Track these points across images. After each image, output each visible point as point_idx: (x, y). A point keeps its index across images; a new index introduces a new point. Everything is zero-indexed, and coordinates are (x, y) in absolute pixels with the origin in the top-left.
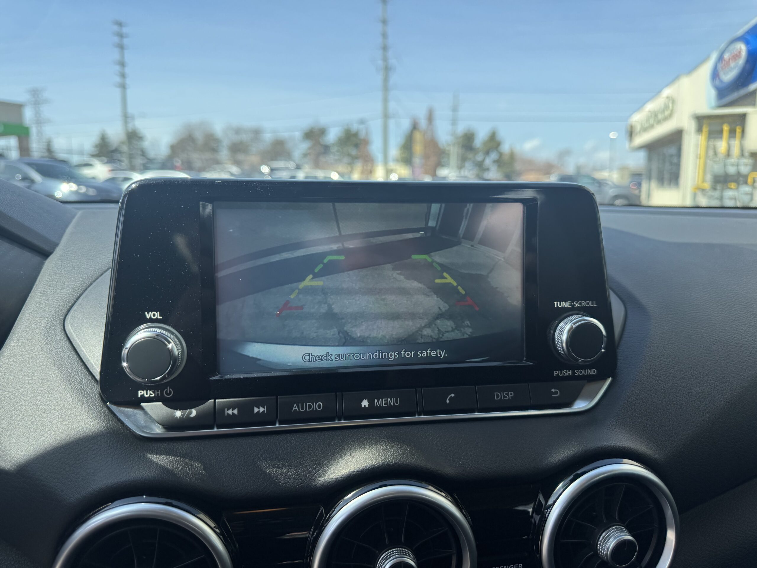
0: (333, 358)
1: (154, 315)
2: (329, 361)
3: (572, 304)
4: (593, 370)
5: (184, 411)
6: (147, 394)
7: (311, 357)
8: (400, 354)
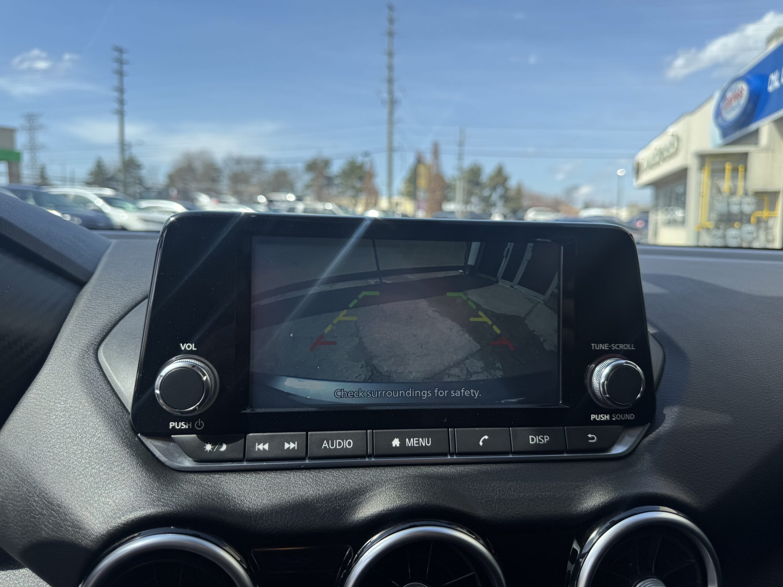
0: (365, 394)
1: (189, 347)
2: (361, 397)
3: (610, 346)
4: (631, 414)
5: (214, 445)
6: (178, 426)
7: (343, 393)
8: (433, 393)
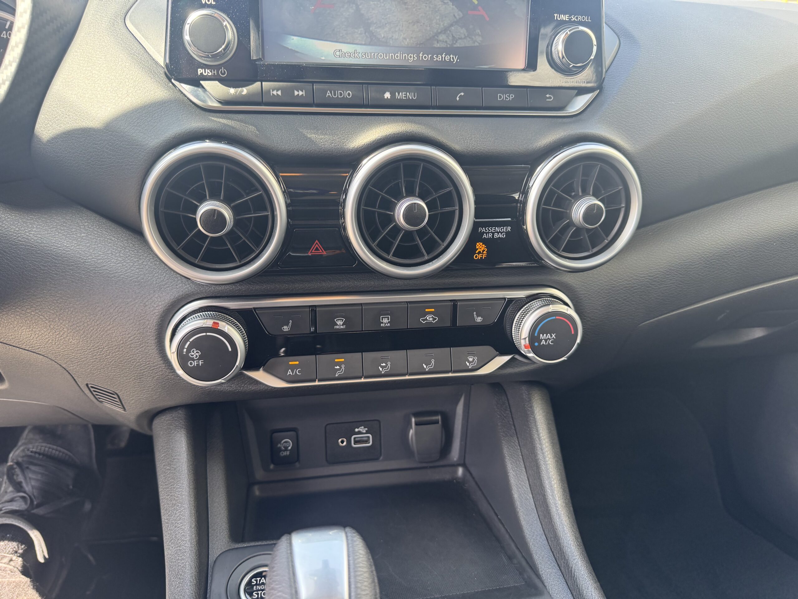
0: (360, 55)
1: (209, 1)
2: (356, 58)
3: (570, 18)
5: (237, 89)
6: (205, 72)
7: (341, 53)
8: (418, 56)
